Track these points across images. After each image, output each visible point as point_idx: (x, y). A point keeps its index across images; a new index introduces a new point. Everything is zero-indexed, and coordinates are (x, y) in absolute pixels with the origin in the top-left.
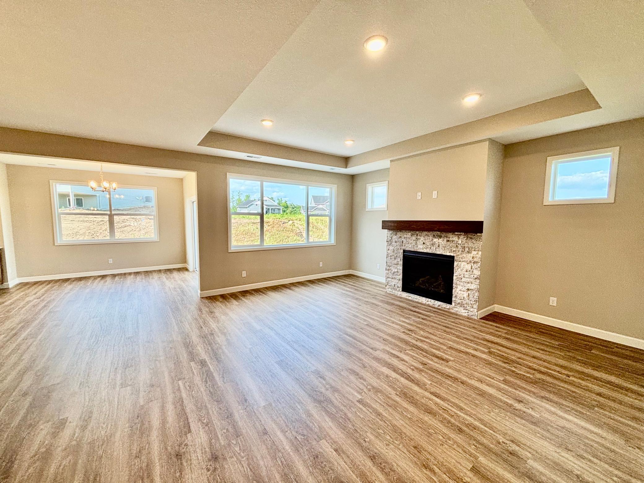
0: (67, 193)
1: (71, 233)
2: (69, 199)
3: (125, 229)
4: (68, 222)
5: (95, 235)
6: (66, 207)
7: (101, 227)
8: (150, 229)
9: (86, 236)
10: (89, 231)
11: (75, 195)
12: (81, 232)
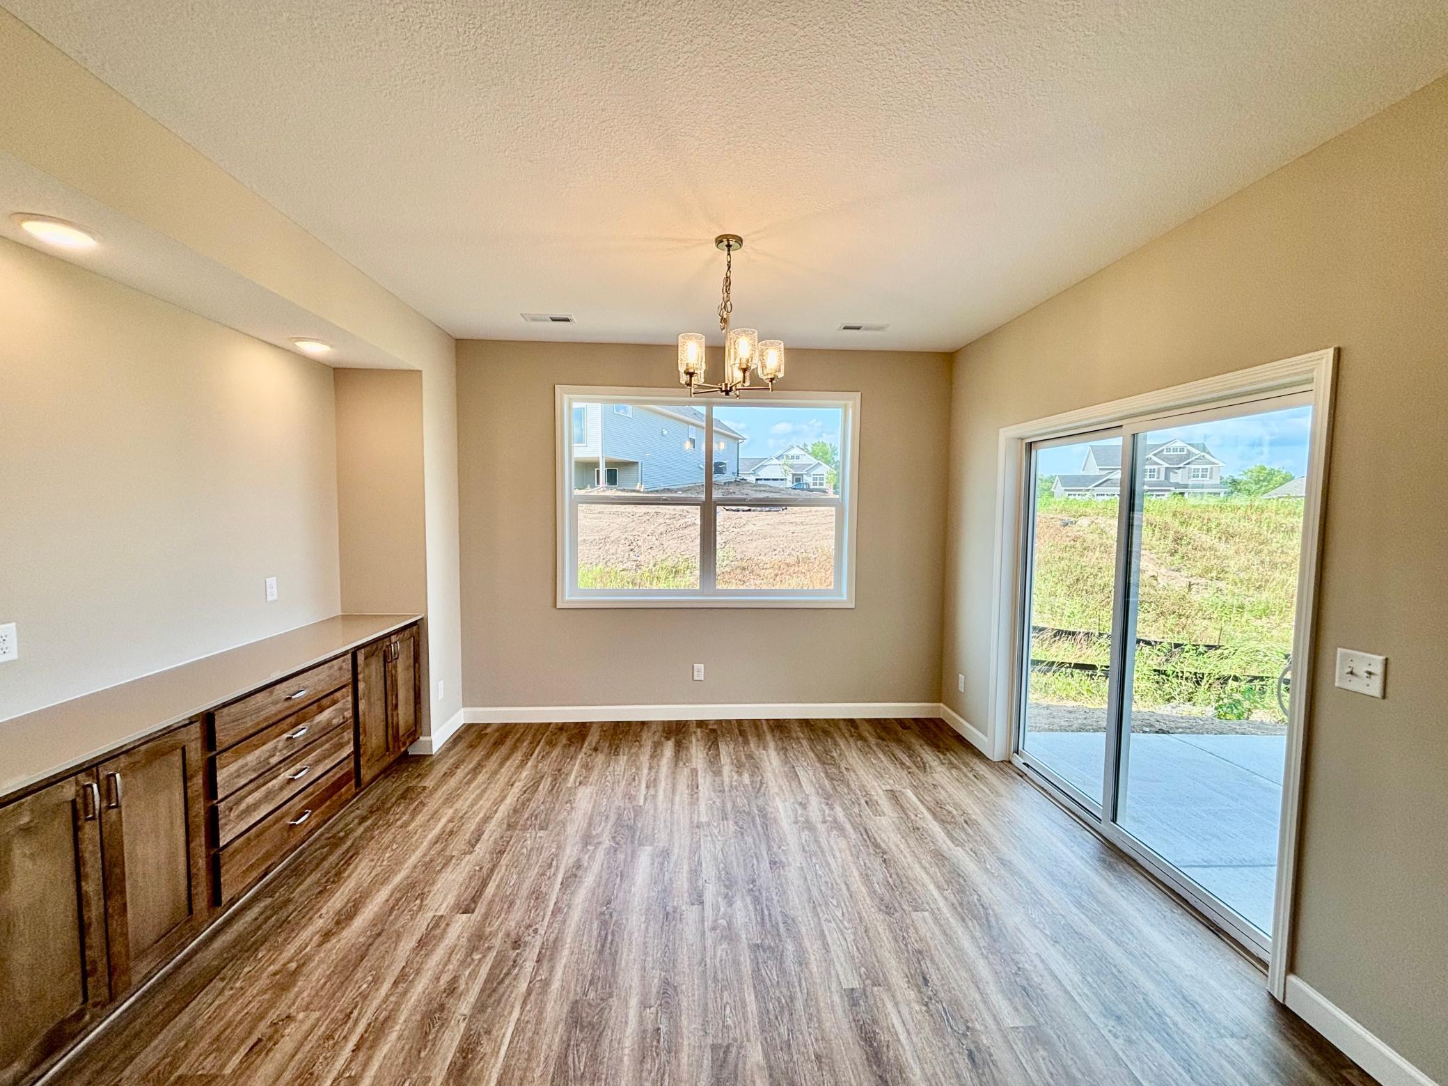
0: (594, 460)
1: (597, 537)
2: (598, 471)
3: (687, 531)
4: (594, 516)
5: (634, 544)
6: (593, 486)
7: (645, 528)
8: (733, 534)
9: (621, 546)
10: (626, 535)
11: (608, 464)
12: (613, 537)
